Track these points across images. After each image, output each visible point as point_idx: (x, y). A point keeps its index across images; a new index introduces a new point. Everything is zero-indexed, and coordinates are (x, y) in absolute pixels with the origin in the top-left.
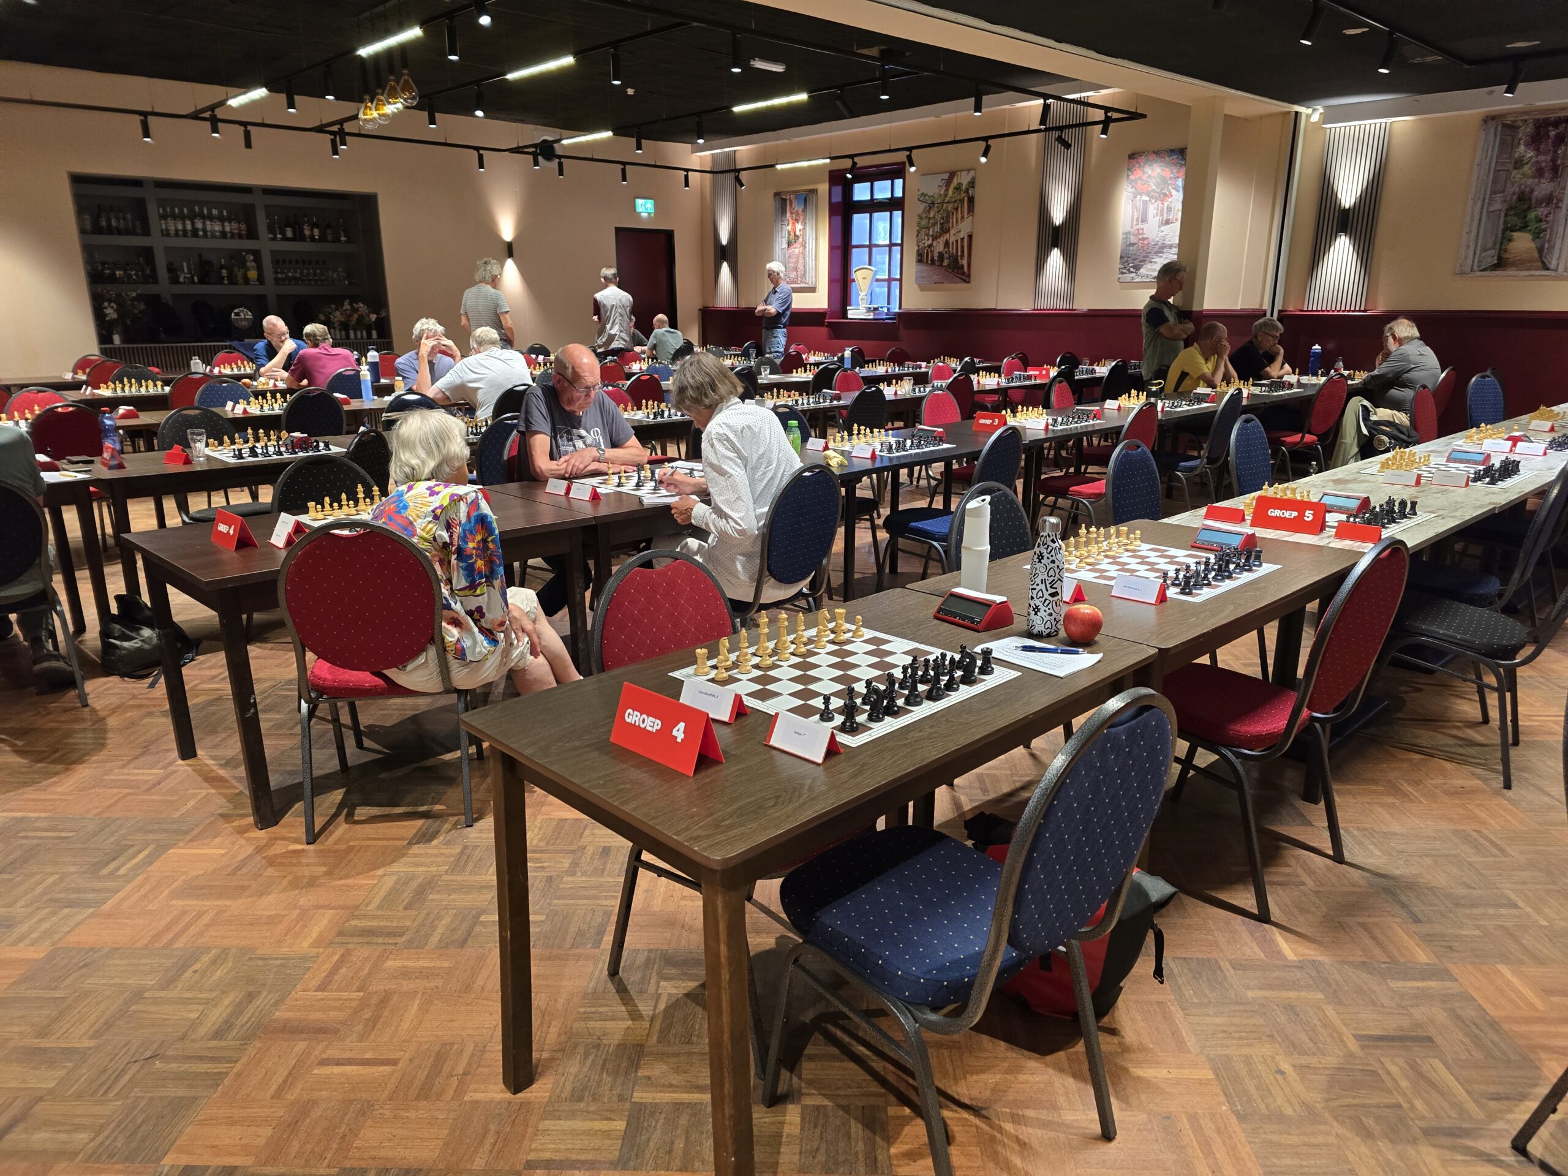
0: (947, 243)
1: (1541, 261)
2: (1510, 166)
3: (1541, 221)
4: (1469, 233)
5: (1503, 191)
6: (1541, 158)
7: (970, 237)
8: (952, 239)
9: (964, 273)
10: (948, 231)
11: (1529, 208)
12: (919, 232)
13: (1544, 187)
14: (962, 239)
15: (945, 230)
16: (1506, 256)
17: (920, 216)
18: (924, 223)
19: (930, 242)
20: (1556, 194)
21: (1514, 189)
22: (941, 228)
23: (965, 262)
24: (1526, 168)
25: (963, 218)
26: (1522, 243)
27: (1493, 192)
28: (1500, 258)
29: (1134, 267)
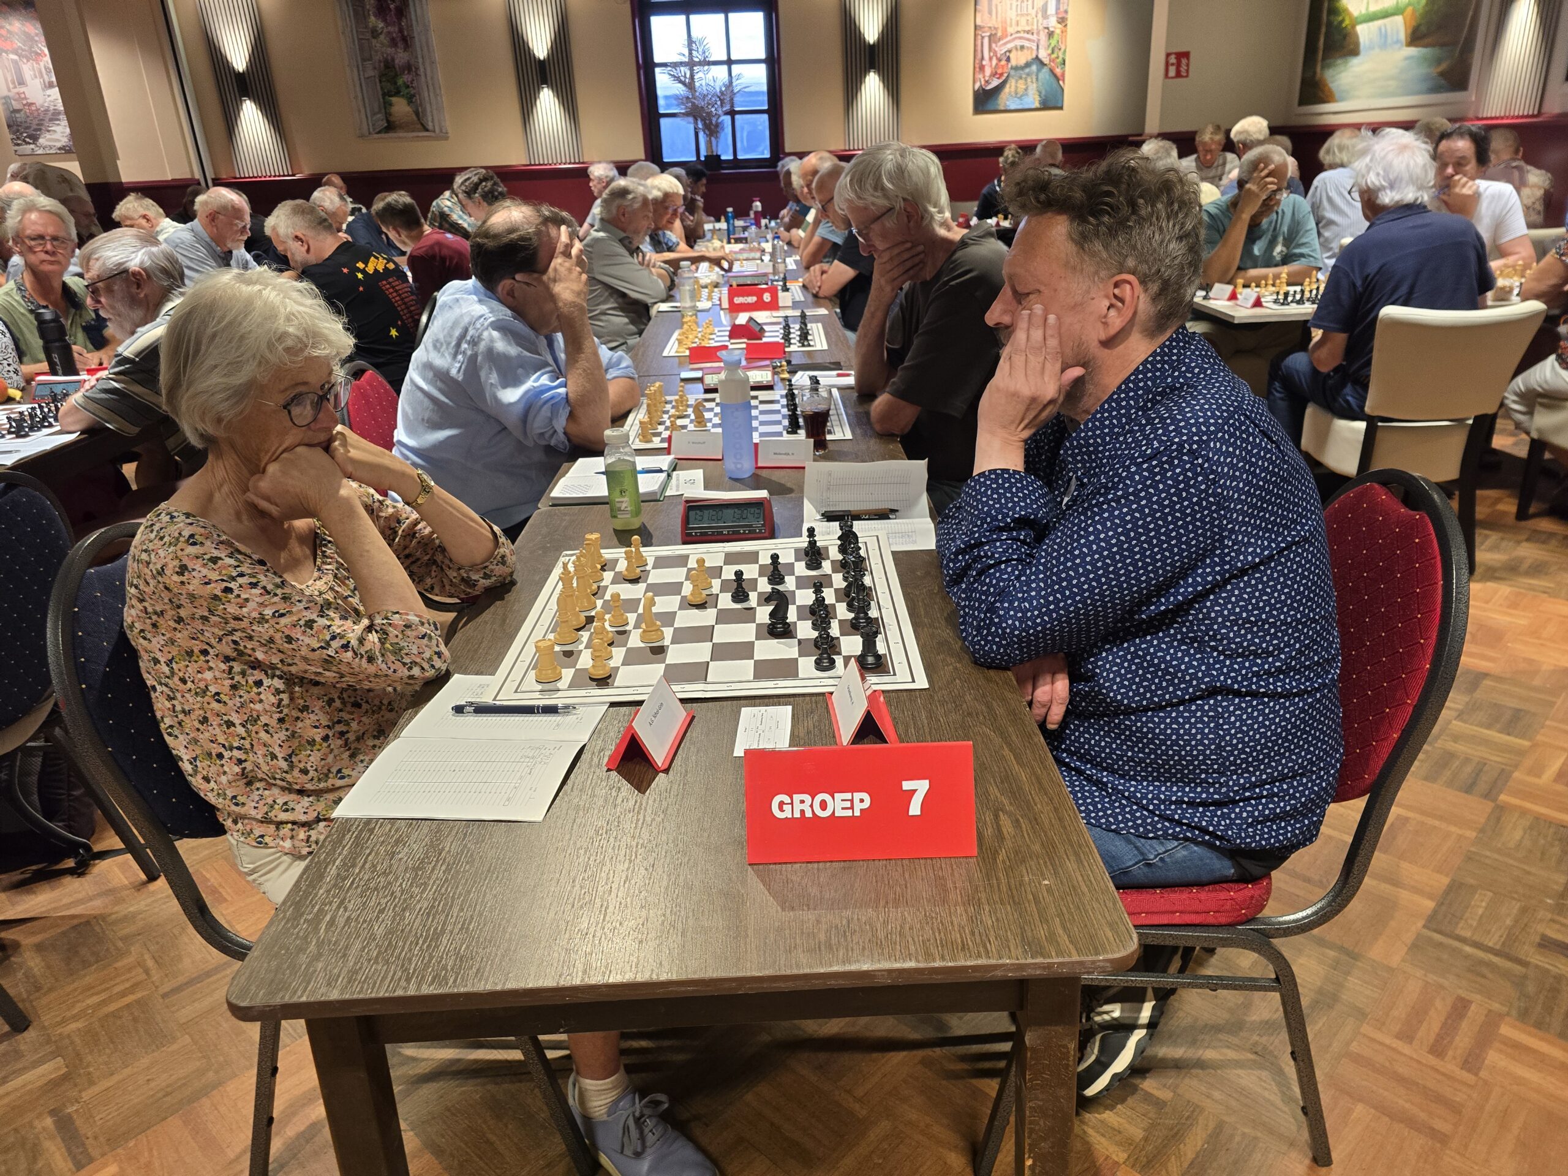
1: (420, 123)
2: (368, 36)
3: (408, 87)
4: (356, 97)
5: (370, 59)
6: (390, 28)
11: (396, 75)
13: (401, 57)
16: (392, 119)
20: (412, 62)
21: (377, 57)
24: (382, 37)
26: (400, 107)
27: (364, 60)
28: (388, 121)
29: (29, 137)
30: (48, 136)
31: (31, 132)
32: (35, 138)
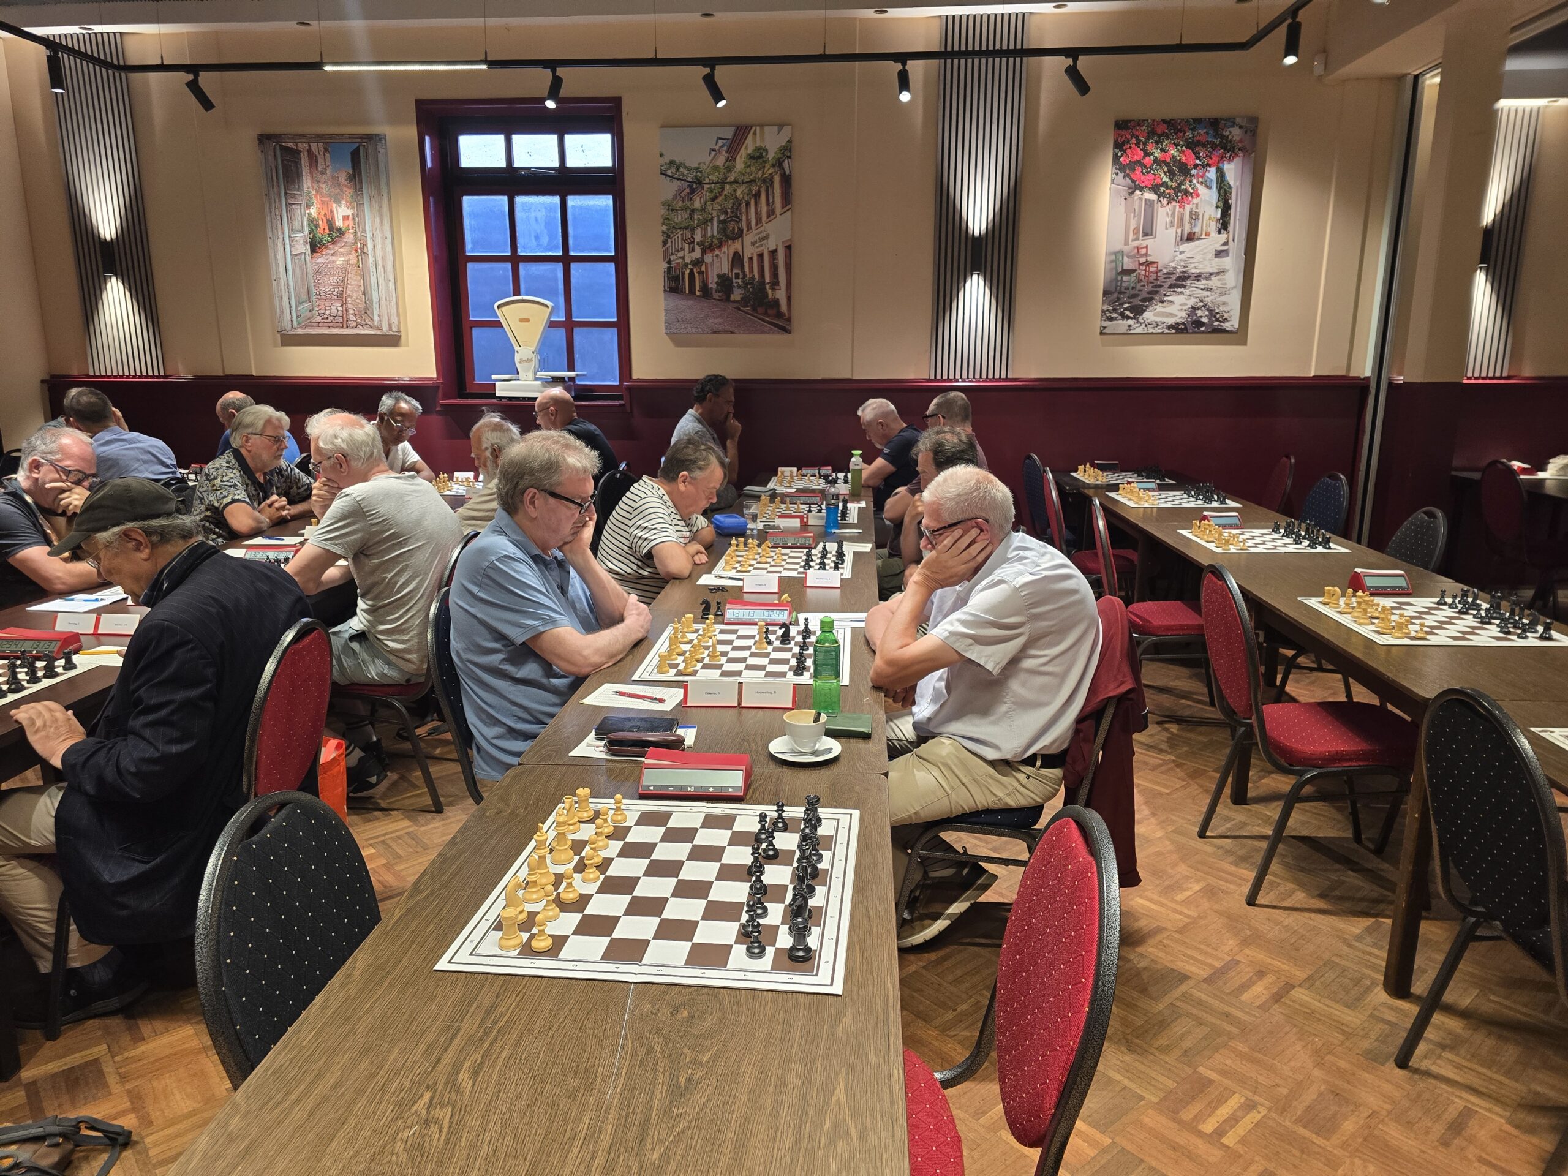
0: (737, 259)
7: (789, 248)
8: (749, 251)
9: (780, 315)
10: (740, 234)
12: (667, 237)
14: (773, 253)
15: (730, 233)
17: (669, 207)
18: (679, 218)
19: (697, 254)
22: (723, 230)
23: (781, 294)
25: (771, 213)
29: (1130, 309)
30: (1159, 308)
31: (1136, 302)
32: (1138, 311)
